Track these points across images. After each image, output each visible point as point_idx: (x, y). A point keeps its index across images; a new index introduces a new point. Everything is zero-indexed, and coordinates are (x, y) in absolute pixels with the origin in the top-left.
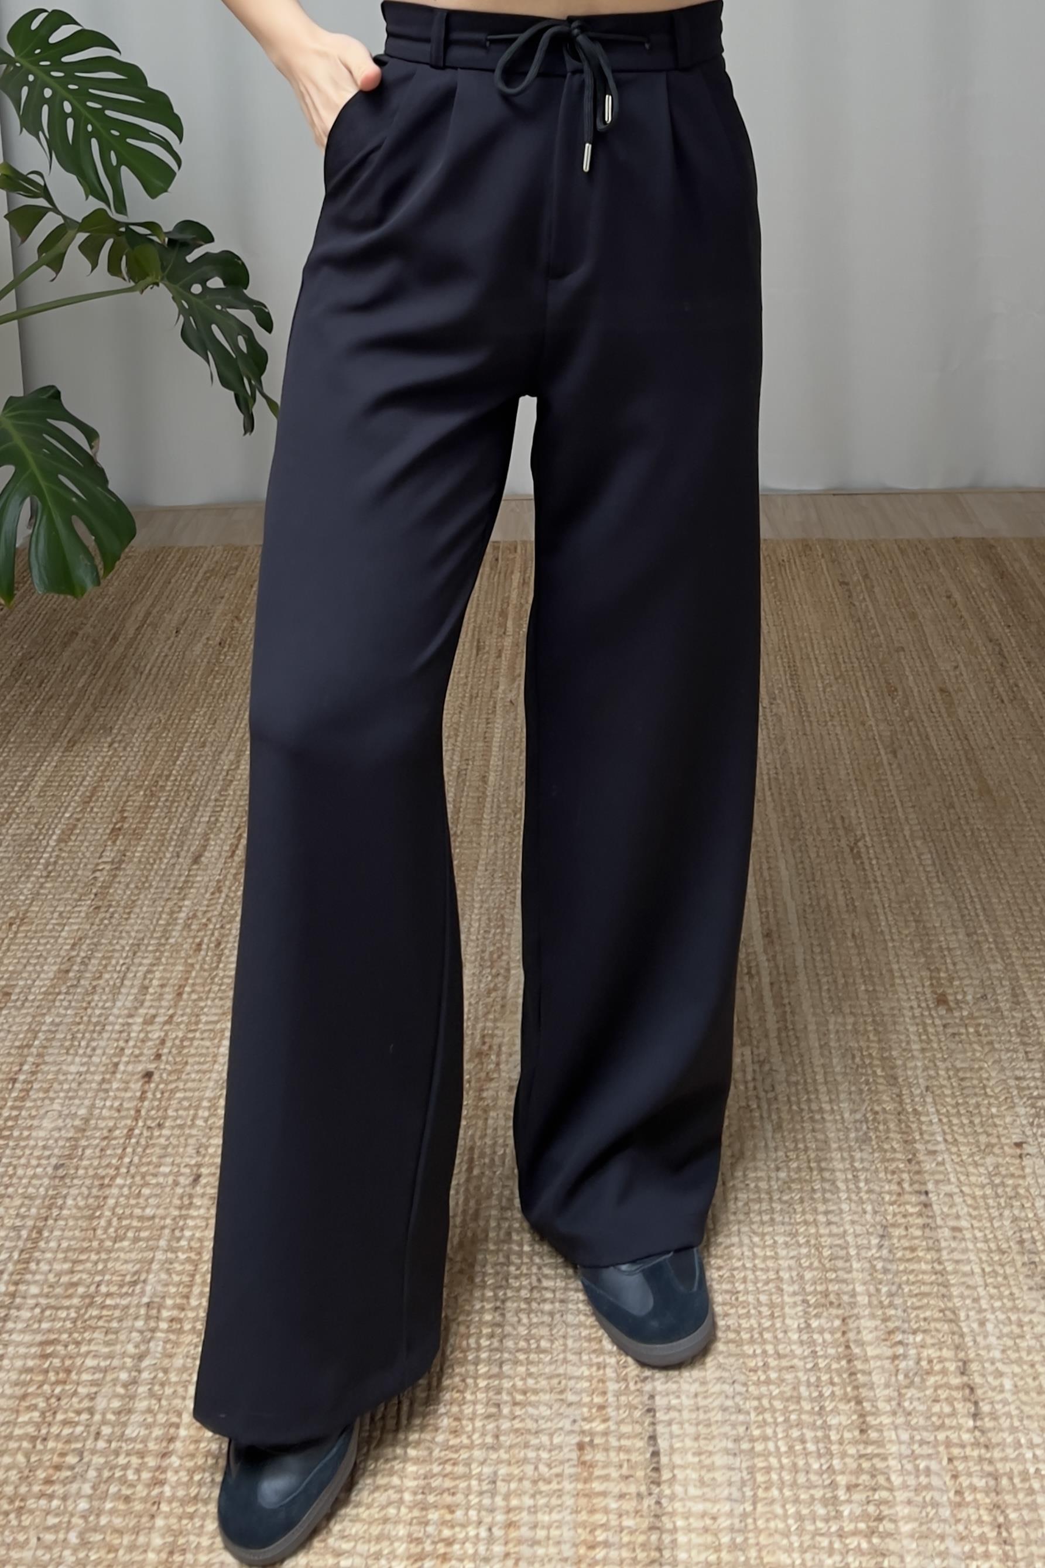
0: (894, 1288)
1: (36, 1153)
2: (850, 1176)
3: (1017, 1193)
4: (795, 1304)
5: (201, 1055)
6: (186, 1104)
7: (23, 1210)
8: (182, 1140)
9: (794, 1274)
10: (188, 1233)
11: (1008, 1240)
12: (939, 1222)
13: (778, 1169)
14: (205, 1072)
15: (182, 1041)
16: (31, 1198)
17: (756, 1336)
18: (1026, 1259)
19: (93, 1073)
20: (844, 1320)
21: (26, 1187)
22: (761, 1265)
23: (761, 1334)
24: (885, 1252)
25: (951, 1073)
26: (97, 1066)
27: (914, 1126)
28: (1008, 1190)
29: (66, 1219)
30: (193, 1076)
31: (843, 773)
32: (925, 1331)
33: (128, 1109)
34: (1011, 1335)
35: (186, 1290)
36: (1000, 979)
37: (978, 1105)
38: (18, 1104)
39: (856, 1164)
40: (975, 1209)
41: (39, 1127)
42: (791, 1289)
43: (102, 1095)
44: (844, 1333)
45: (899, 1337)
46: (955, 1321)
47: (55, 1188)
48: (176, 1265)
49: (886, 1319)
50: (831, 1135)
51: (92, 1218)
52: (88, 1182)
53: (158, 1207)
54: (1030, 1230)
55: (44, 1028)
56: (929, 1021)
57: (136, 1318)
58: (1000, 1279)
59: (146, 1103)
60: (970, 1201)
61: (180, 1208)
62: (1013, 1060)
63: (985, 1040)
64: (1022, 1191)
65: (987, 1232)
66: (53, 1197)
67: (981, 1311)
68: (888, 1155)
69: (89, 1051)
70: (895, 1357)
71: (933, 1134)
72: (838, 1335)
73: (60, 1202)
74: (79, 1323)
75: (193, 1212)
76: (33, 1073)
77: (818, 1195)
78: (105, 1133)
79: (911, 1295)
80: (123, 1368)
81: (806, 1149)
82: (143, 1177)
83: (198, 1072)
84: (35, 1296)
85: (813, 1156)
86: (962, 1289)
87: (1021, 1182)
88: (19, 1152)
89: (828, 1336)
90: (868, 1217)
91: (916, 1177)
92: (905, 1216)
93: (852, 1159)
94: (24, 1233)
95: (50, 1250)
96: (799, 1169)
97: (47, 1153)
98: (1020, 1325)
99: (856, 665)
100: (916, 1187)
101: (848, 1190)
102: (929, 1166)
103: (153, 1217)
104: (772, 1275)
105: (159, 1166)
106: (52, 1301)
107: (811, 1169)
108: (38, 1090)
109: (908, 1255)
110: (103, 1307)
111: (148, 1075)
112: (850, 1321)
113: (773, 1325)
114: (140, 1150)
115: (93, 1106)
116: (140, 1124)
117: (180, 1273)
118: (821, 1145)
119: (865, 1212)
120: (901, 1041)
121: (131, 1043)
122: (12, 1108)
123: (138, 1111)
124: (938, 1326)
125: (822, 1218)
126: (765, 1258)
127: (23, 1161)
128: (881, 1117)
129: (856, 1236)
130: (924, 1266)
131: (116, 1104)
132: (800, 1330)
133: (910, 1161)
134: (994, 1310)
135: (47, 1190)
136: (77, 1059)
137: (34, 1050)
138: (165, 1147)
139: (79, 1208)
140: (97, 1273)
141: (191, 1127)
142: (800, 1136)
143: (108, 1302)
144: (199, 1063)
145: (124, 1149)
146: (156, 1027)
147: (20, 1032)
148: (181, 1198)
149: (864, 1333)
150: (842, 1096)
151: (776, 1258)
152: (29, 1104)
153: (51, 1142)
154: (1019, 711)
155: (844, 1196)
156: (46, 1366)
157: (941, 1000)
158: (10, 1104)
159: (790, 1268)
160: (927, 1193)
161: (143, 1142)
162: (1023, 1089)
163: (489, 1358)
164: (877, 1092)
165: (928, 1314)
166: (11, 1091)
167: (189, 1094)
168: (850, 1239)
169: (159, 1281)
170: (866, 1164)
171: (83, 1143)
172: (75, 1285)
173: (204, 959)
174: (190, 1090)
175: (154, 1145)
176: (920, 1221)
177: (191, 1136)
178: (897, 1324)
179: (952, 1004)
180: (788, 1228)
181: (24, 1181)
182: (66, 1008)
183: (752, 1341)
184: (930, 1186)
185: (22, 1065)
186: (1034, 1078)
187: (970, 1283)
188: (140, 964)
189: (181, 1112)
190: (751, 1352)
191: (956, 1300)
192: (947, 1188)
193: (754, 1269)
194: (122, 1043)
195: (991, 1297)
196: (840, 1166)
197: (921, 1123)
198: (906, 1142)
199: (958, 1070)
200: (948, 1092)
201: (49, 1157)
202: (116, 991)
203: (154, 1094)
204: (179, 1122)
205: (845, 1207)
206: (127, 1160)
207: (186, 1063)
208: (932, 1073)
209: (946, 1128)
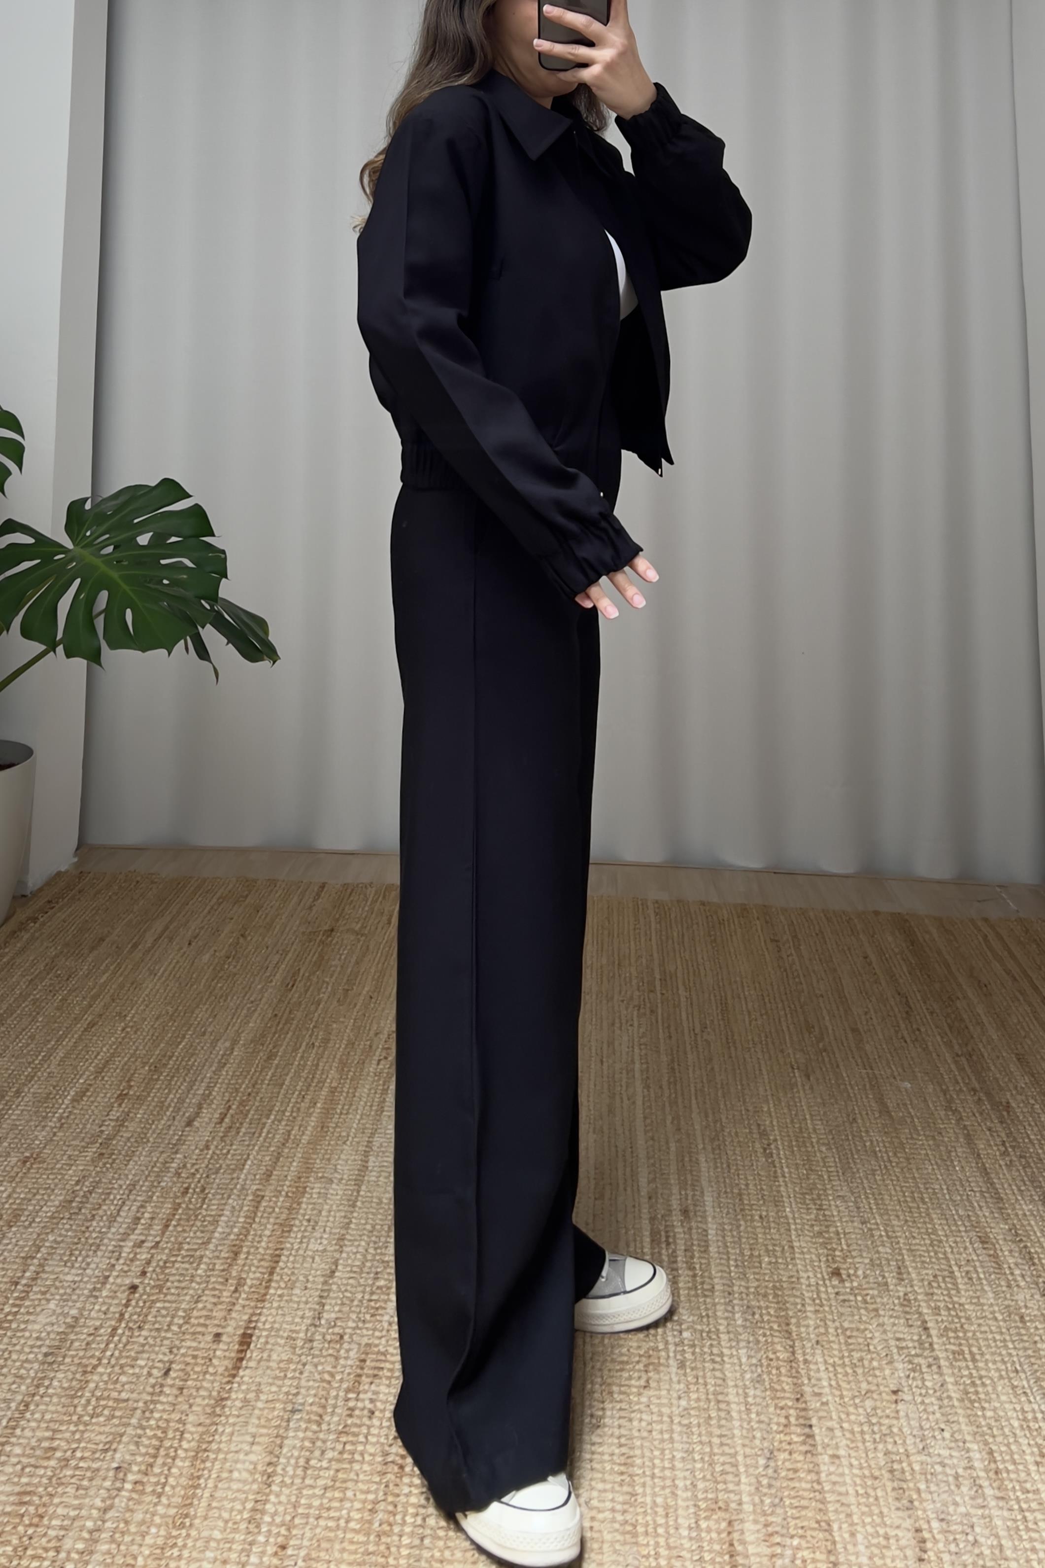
0: (777, 1501)
1: (30, 1343)
2: (743, 1409)
3: (892, 1431)
4: (688, 1507)
5: (182, 1275)
6: (164, 1312)
7: (14, 1386)
8: (158, 1340)
9: (688, 1482)
10: (157, 1415)
11: (880, 1469)
12: (820, 1448)
13: (679, 1398)
14: (183, 1288)
15: (165, 1262)
16: (21, 1377)
17: (650, 1530)
18: (895, 1484)
19: (86, 1283)
20: (730, 1523)
21: (18, 1369)
22: (658, 1475)
23: (655, 1529)
24: (770, 1471)
25: (839, 1331)
26: (90, 1277)
27: (803, 1372)
28: (883, 1428)
29: (51, 1396)
30: (173, 1291)
31: (761, 1089)
32: (801, 1537)
33: (114, 1313)
34: (877, 1546)
35: (152, 1460)
36: (888, 1260)
37: (861, 1360)
38: (18, 1302)
39: (750, 1400)
40: (853, 1441)
41: (34, 1322)
42: (685, 1495)
43: (92, 1300)
44: (729, 1533)
45: (777, 1539)
46: (829, 1530)
47: (43, 1371)
48: (144, 1439)
49: (766, 1525)
50: (728, 1374)
51: (73, 1397)
52: (73, 1368)
53: (132, 1392)
54: (900, 1462)
55: (47, 1244)
56: (823, 1289)
57: (104, 1479)
58: (871, 1500)
59: (130, 1309)
60: (848, 1435)
61: (152, 1394)
62: (894, 1325)
63: (871, 1307)
64: (895, 1430)
65: (863, 1461)
66: (43, 1378)
67: (852, 1524)
68: (779, 1394)
69: (84, 1265)
70: (773, 1556)
71: (819, 1380)
72: (724, 1535)
73: (47, 1383)
74: (54, 1480)
75: (163, 1399)
76: (34, 1279)
77: (713, 1422)
78: (92, 1331)
79: (792, 1507)
80: (89, 1518)
81: (706, 1384)
82: (122, 1367)
83: (177, 1288)
84: (18, 1455)
85: (712, 1389)
86: (838, 1505)
87: (895, 1422)
88: (14, 1341)
89: (714, 1535)
90: (757, 1442)
91: (803, 1414)
92: (790, 1444)
93: (746, 1395)
94: (13, 1405)
95: (35, 1420)
96: (698, 1400)
97: (39, 1343)
98: (887, 1538)
99: (780, 1005)
100: (802, 1421)
101: (741, 1419)
102: (814, 1404)
103: (127, 1400)
104: (668, 1483)
105: (136, 1359)
106: (32, 1461)
107: (708, 1400)
108: (36, 1293)
109: (791, 1475)
110: (77, 1468)
111: (134, 1288)
112: (736, 1524)
113: (667, 1523)
114: (121, 1345)
115: (84, 1308)
116: (123, 1325)
117: (147, 1447)
118: (720, 1382)
119: (754, 1437)
120: (797, 1304)
121: (121, 1261)
122: (14, 1305)
123: (122, 1315)
124: (815, 1534)
125: (716, 1441)
126: (663, 1469)
127: (18, 1348)
128: (774, 1363)
129: (745, 1457)
130: (804, 1485)
131: (104, 1308)
132: (690, 1528)
133: (798, 1400)
134: (864, 1525)
135: (36, 1373)
136: (73, 1271)
137: (35, 1261)
138: (143, 1345)
139: (62, 1387)
140: (74, 1441)
141: (166, 1331)
142: (701, 1374)
143: (81, 1464)
144: (179, 1281)
145: (107, 1345)
146: (144, 1250)
147: (25, 1246)
148: (153, 1386)
149: (747, 1534)
150: (742, 1344)
151: (673, 1468)
152: (27, 1303)
153: (43, 1334)
154: (919, 1050)
155: (737, 1424)
156: (22, 1511)
157: (836, 1273)
158: (11, 1302)
159: (685, 1478)
160: (811, 1426)
161: (124, 1339)
162: (902, 1348)
163: (412, 1532)
164: (773, 1343)
165: (805, 1524)
166: (13, 1292)
167: (167, 1305)
168: (740, 1458)
169: (128, 1451)
170: (758, 1400)
171: (72, 1337)
172: (54, 1449)
173: (190, 1199)
174: (169, 1302)
175: (134, 1343)
176: (804, 1448)
177: (165, 1338)
178: (778, 1529)
179: (844, 1277)
180: (686, 1446)
181: (18, 1364)
182: (67, 1231)
183: (646, 1533)
184: (814, 1421)
185: (24, 1272)
186: (912, 1340)
187: (844, 1501)
188: (135, 1200)
189: (159, 1319)
190: (645, 1542)
191: (830, 1514)
192: (829, 1424)
193: (653, 1476)
194: (113, 1261)
195: (863, 1514)
196: (736, 1400)
197: (809, 1370)
198: (795, 1384)
199: (846, 1329)
200: (835, 1346)
201: (40, 1347)
202: (112, 1219)
203: (137, 1303)
204: (157, 1326)
205: (737, 1432)
206: (109, 1353)
207: (167, 1280)
208: (822, 1330)
209: (831, 1375)
